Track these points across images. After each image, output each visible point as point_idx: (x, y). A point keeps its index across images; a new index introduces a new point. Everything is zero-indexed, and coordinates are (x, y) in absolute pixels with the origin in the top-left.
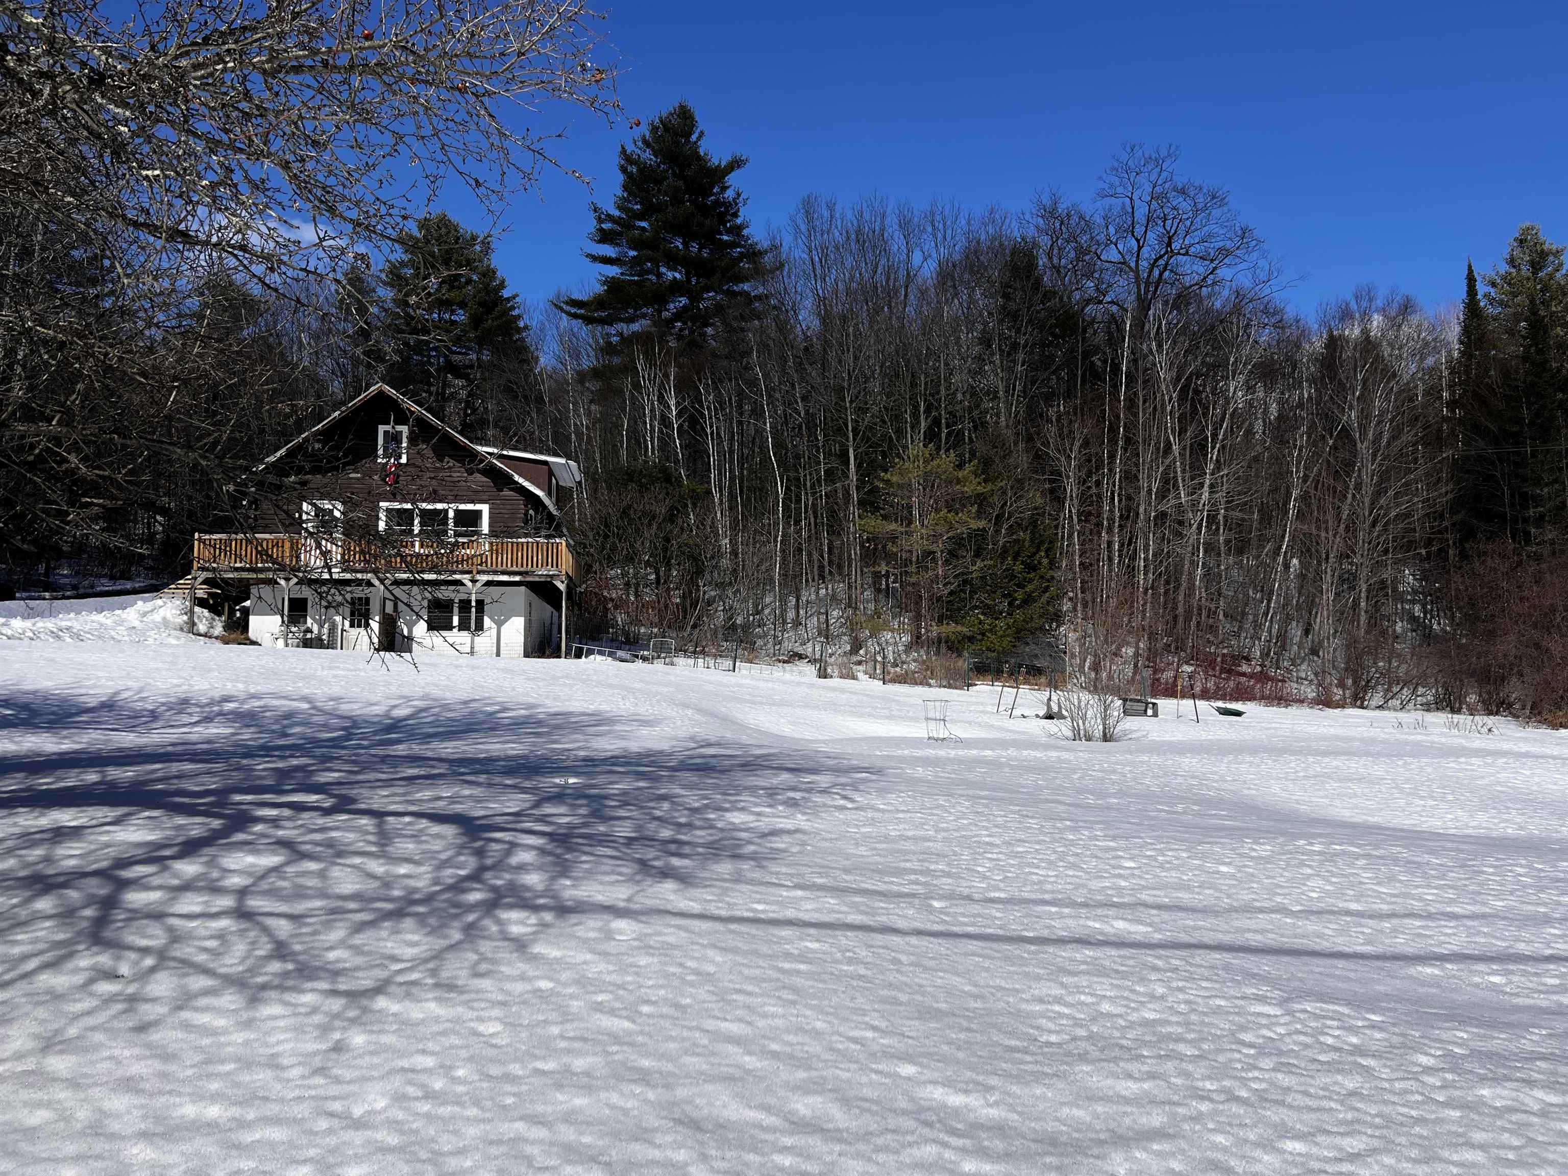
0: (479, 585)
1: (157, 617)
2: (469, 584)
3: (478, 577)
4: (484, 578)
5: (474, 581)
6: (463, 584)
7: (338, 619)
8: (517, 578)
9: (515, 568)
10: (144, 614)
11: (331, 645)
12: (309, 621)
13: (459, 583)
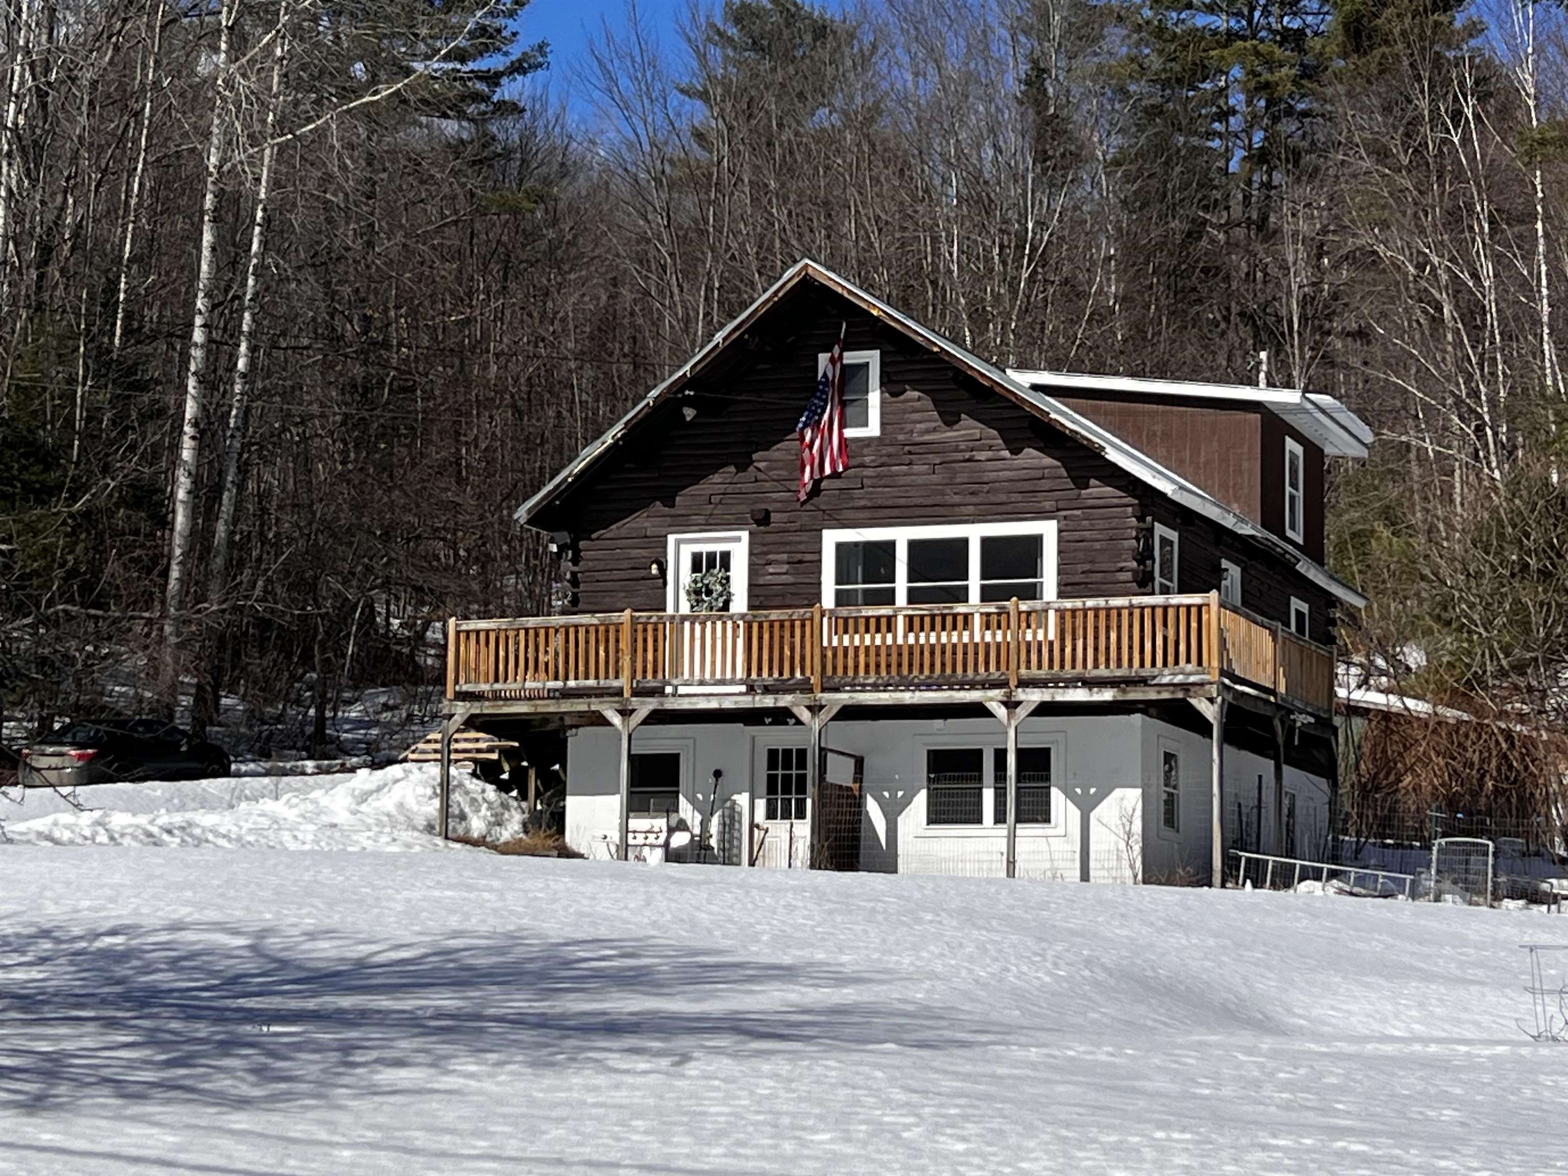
0: (1022, 712)
1: (387, 802)
2: (1001, 712)
3: (1021, 695)
4: (1035, 696)
5: (1011, 705)
6: (988, 714)
7: (742, 800)
8: (1107, 695)
9: (1102, 671)
10: (363, 798)
11: (728, 858)
12: (684, 804)
13: (979, 710)
